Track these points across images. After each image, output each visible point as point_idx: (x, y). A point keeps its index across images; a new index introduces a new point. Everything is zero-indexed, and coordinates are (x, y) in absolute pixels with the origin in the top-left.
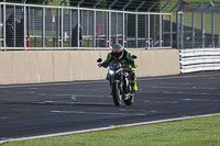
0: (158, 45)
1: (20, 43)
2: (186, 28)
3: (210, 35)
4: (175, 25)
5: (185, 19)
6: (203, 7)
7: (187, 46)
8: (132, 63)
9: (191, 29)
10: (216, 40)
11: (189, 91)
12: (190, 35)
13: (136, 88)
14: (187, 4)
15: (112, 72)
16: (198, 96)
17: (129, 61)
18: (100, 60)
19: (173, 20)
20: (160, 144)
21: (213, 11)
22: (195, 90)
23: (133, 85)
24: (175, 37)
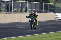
0: (49, 12)
1: (11, 11)
2: (57, 7)
4: (54, 6)
7: (58, 12)
8: (36, 17)
9: (58, 8)
11: (58, 24)
12: (58, 9)
17: (35, 16)
18: (27, 16)
19: (54, 5)
20: (50, 39)
22: (60, 24)
24: (54, 10)
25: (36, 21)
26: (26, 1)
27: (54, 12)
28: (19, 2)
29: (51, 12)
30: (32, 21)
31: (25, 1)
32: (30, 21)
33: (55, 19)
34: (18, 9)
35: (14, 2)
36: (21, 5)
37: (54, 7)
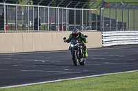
0: (88, 29)
1: (2, 28)
2: (106, 19)
3: (121, 23)
4: (99, 16)
5: (105, 13)
6: (116, 5)
7: (107, 30)
8: (84, 40)
9: (109, 19)
10: (125, 26)
12: (109, 23)
13: (87, 55)
14: (106, 3)
15: (72, 46)
16: (113, 61)
18: (65, 38)
21: (123, 8)
23: (85, 53)
24: (99, 24)
25: (84, 48)
26: (36, 4)
27: (99, 30)
28: (20, 7)
29: (92, 29)
30: (75, 48)
31: (34, 4)
32: (71, 49)
33: (100, 46)
34: (18, 23)
35: (9, 6)
36: (25, 13)
37: (99, 19)
